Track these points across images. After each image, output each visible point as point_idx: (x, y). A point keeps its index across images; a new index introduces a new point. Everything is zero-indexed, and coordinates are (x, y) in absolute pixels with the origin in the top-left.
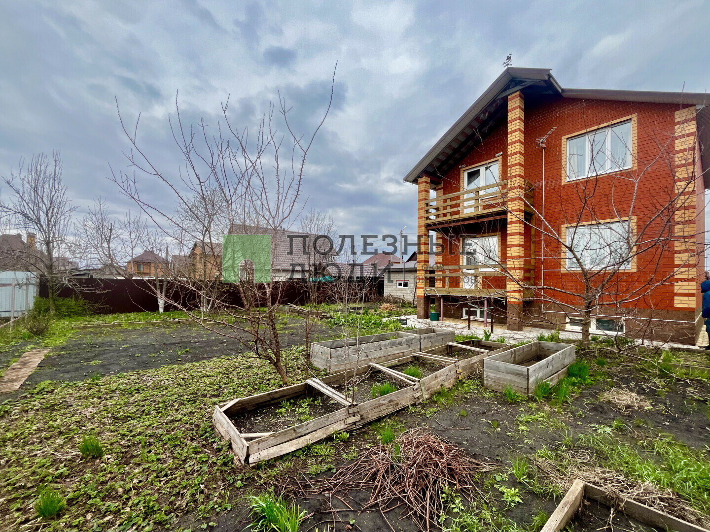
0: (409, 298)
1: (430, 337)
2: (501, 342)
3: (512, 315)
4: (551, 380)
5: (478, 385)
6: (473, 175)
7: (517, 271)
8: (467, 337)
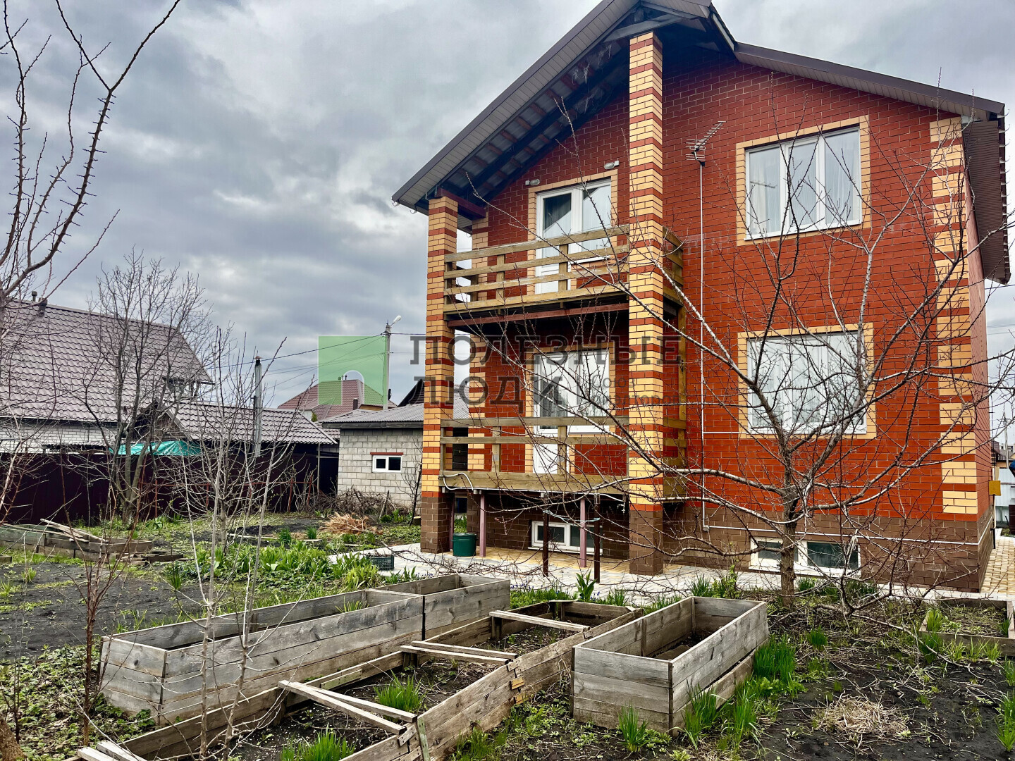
0: (403, 498)
1: (449, 600)
2: (617, 602)
3: (641, 538)
4: (719, 689)
5: (561, 717)
6: (557, 206)
7: (649, 434)
8: (540, 595)
